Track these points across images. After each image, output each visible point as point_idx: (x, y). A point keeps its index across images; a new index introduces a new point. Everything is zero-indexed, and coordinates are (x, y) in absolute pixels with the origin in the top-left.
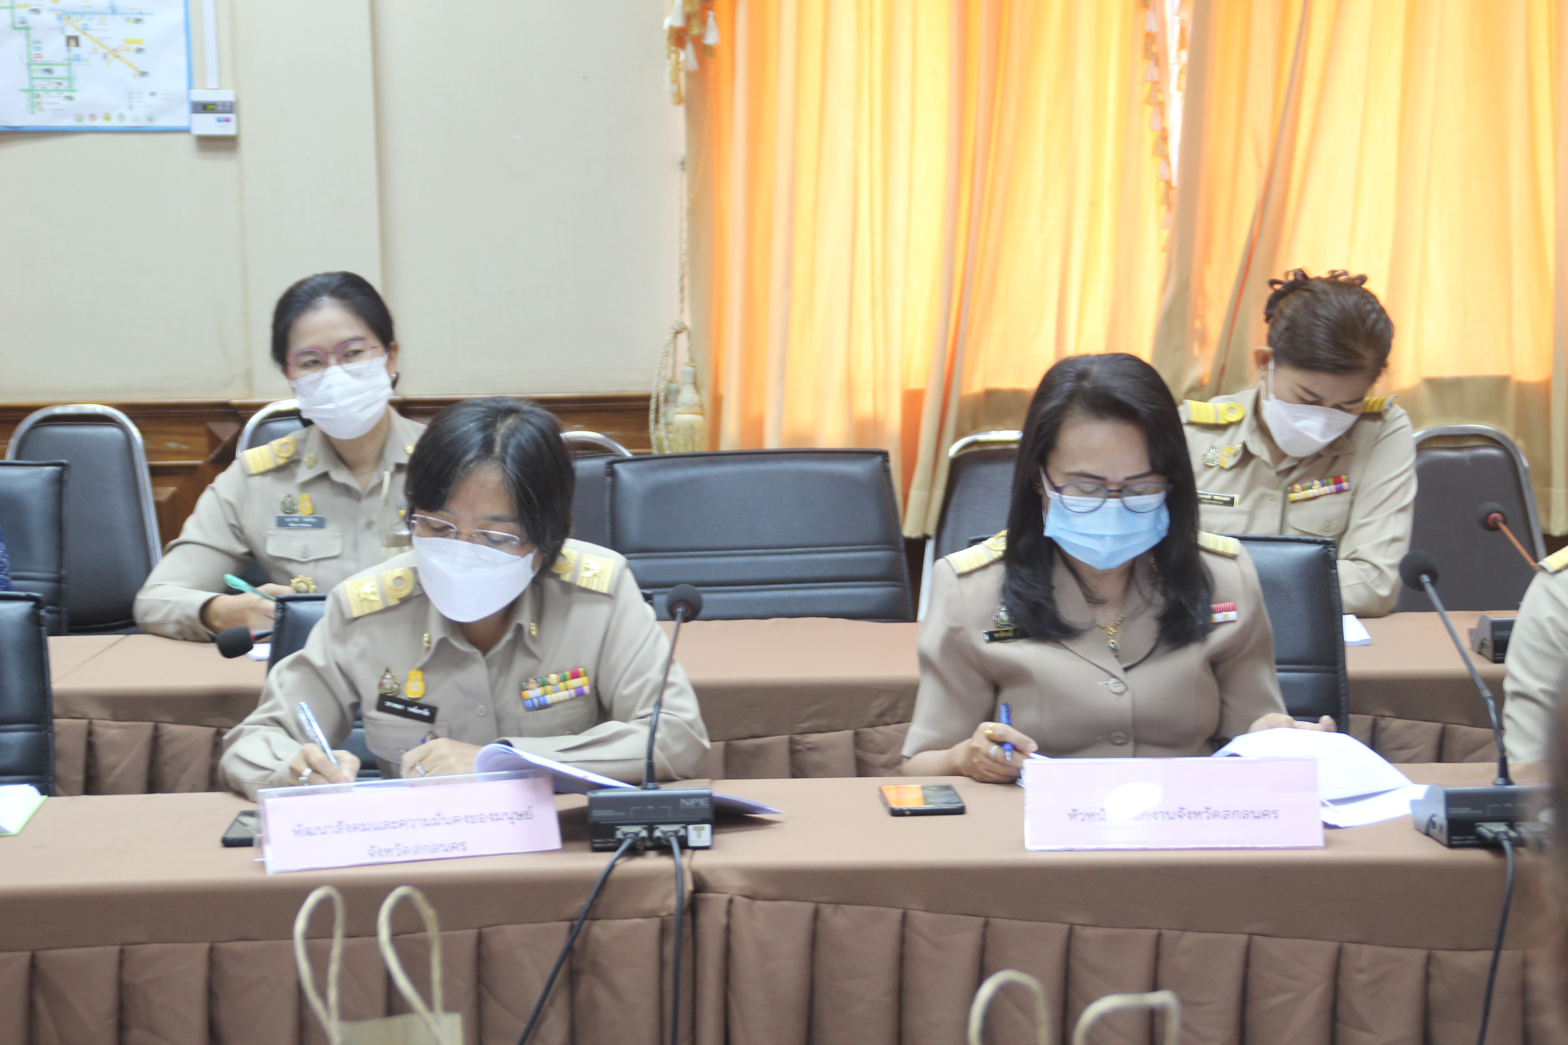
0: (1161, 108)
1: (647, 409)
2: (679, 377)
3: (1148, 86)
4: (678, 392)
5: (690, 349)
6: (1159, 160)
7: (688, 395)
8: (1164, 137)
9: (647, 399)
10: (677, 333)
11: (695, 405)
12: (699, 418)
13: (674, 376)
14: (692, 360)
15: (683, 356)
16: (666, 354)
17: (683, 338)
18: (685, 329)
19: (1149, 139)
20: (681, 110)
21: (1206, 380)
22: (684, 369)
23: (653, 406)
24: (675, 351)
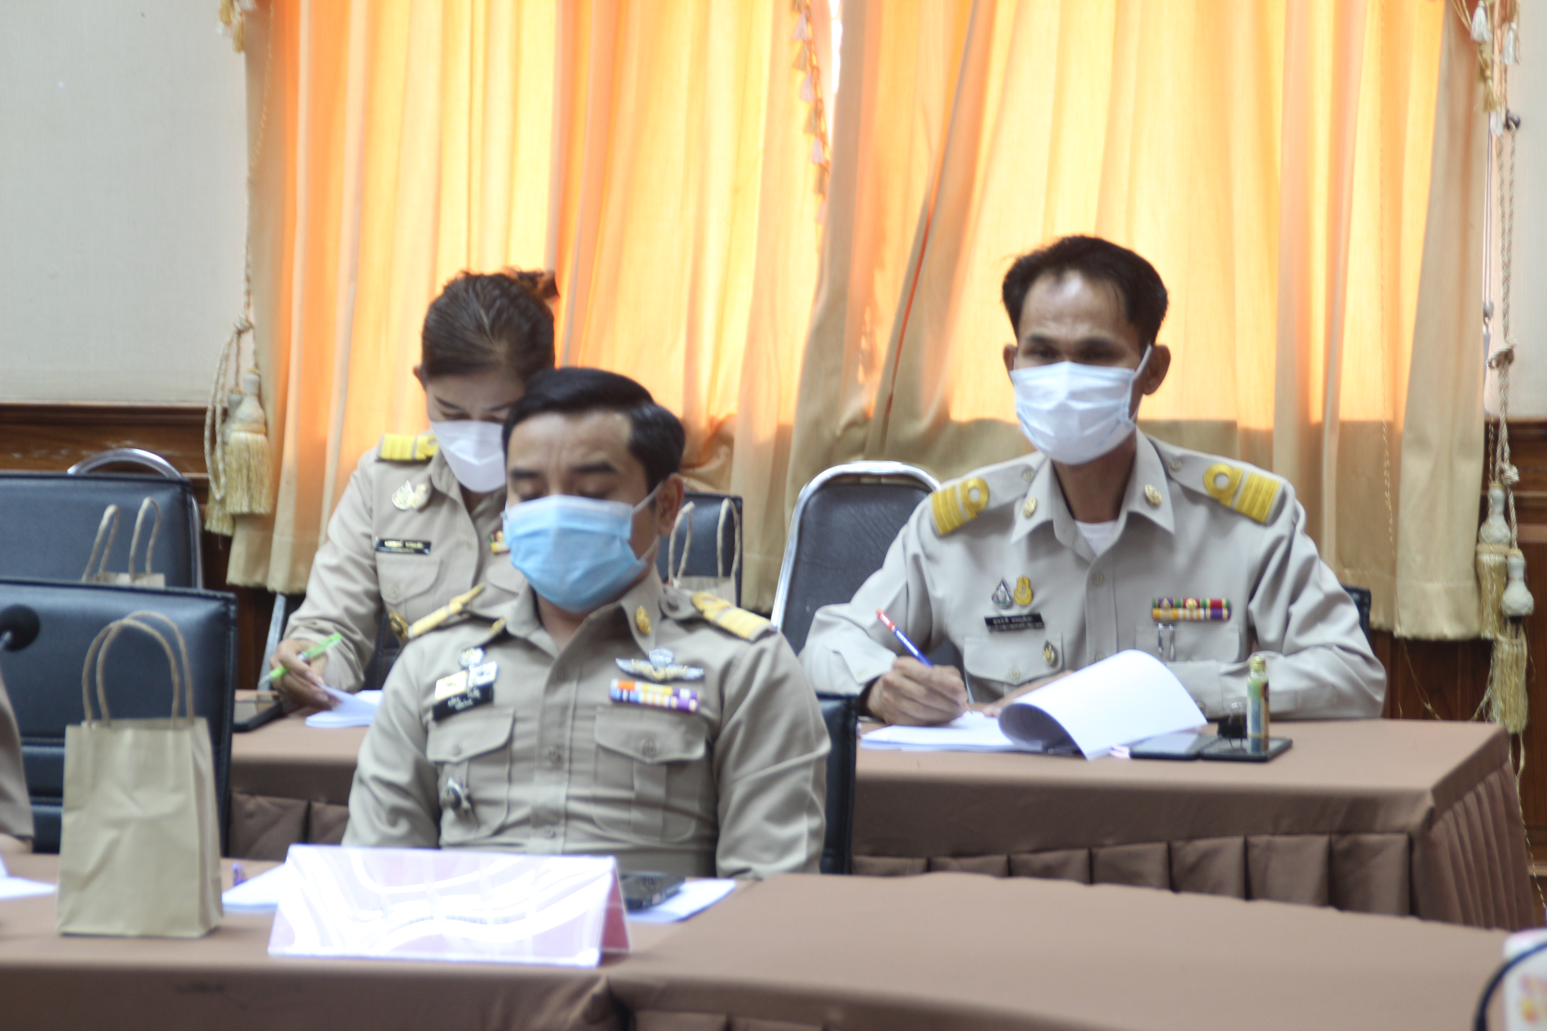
0: (815, 75)
1: (202, 424)
2: (242, 387)
3: (798, 45)
4: (239, 403)
5: (256, 353)
6: (812, 138)
7: (248, 409)
8: (817, 112)
9: (202, 411)
10: (240, 333)
11: (256, 421)
12: (261, 438)
13: (237, 384)
14: (257, 366)
15: (247, 363)
16: (226, 357)
17: (248, 339)
18: (251, 326)
19: (803, 110)
20: (242, 57)
21: (872, 414)
22: (247, 376)
23: (208, 421)
24: (238, 354)
